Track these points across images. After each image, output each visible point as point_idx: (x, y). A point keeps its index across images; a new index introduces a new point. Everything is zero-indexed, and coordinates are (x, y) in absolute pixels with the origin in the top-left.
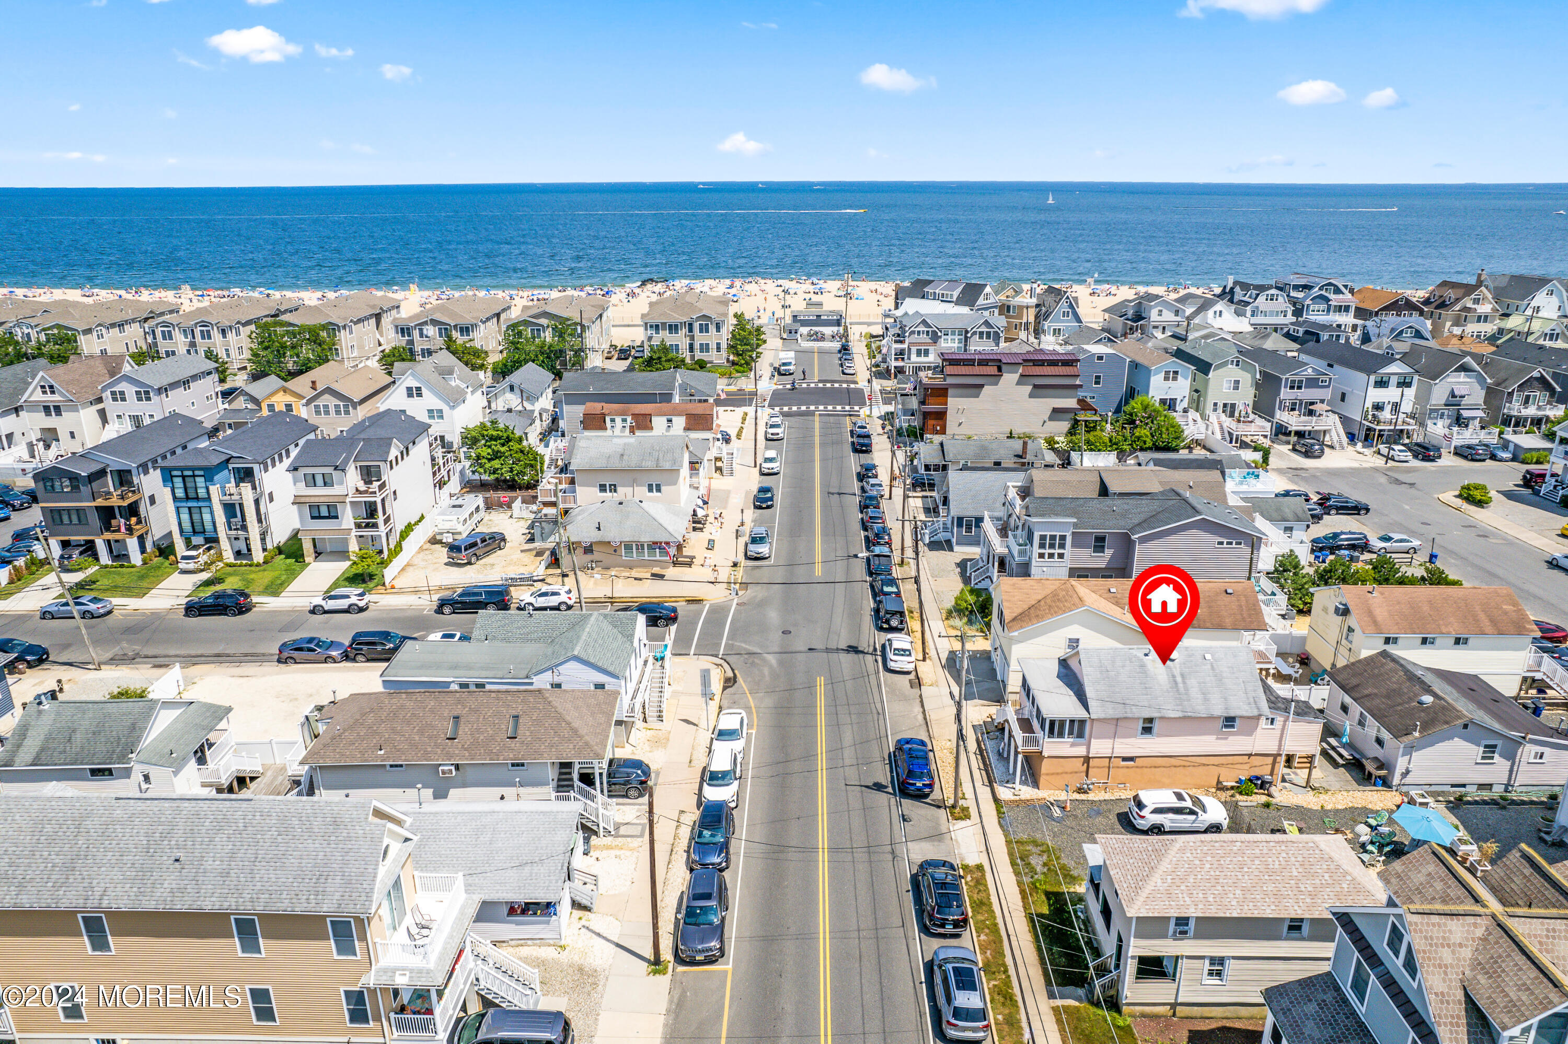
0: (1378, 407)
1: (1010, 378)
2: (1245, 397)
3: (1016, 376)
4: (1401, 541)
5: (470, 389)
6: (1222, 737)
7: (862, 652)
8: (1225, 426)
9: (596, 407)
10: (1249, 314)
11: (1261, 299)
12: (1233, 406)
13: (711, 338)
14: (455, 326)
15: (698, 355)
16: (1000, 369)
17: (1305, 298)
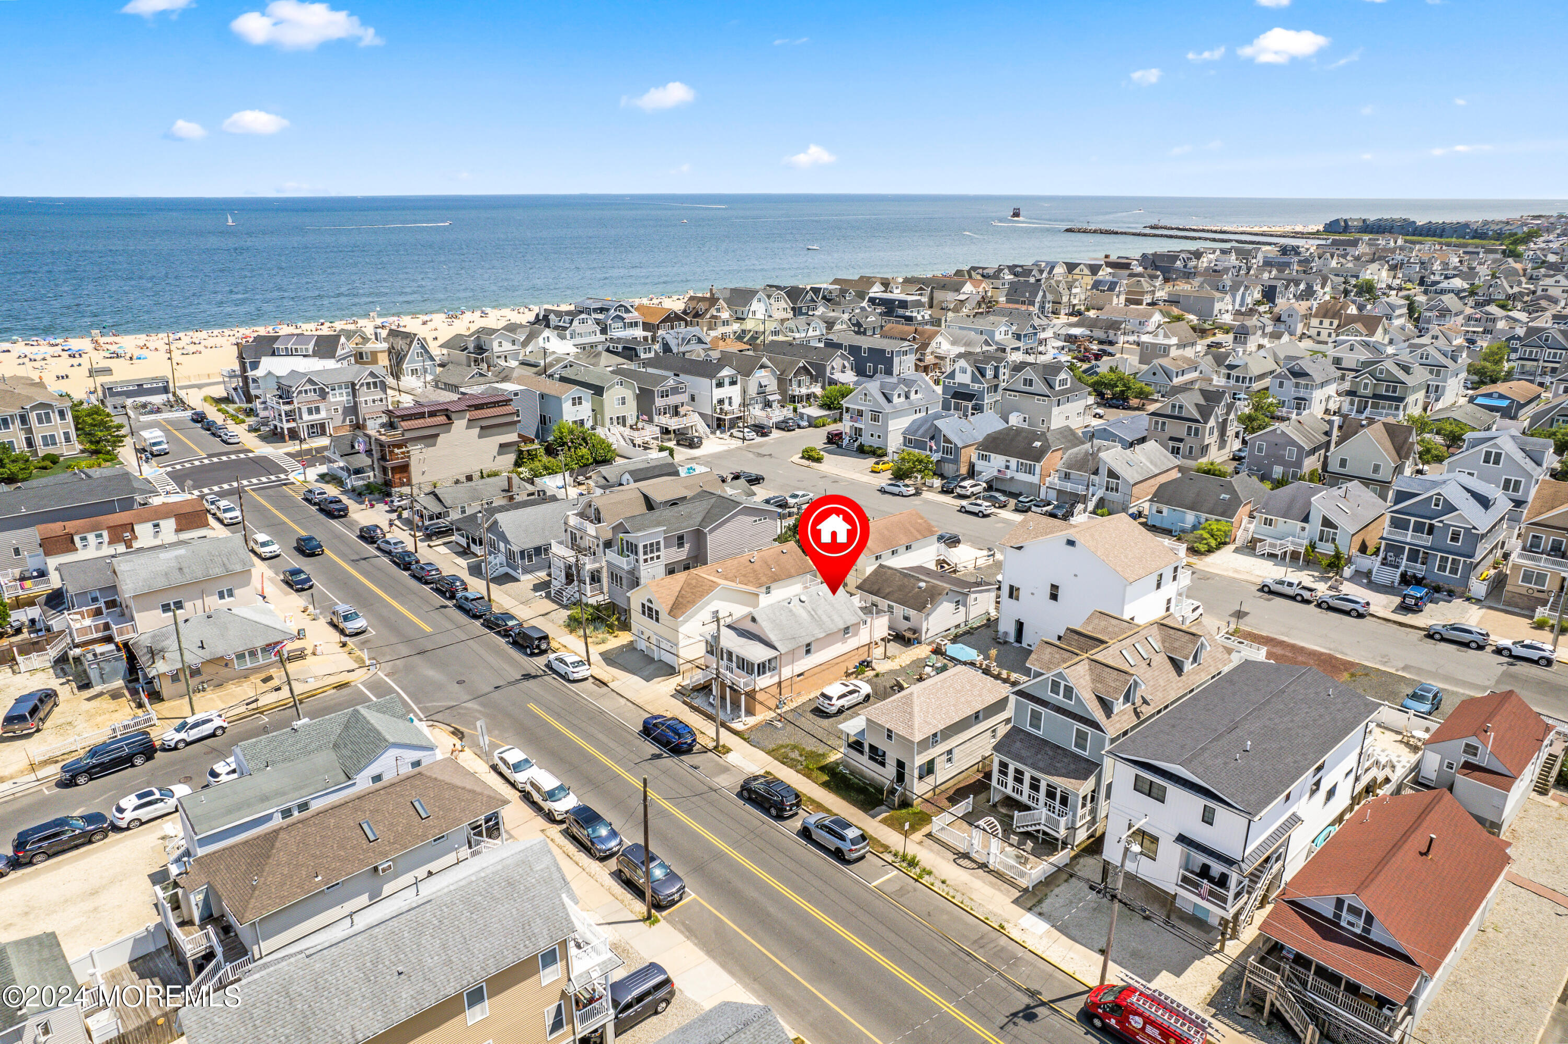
0: (721, 402)
1: (460, 424)
2: (631, 411)
3: (464, 422)
4: (804, 496)
6: (844, 640)
7: (535, 677)
8: (625, 435)
9: (56, 528)
10: (568, 337)
11: (576, 323)
12: (624, 417)
13: (56, 428)
15: (42, 450)
16: (449, 418)
17: (607, 318)
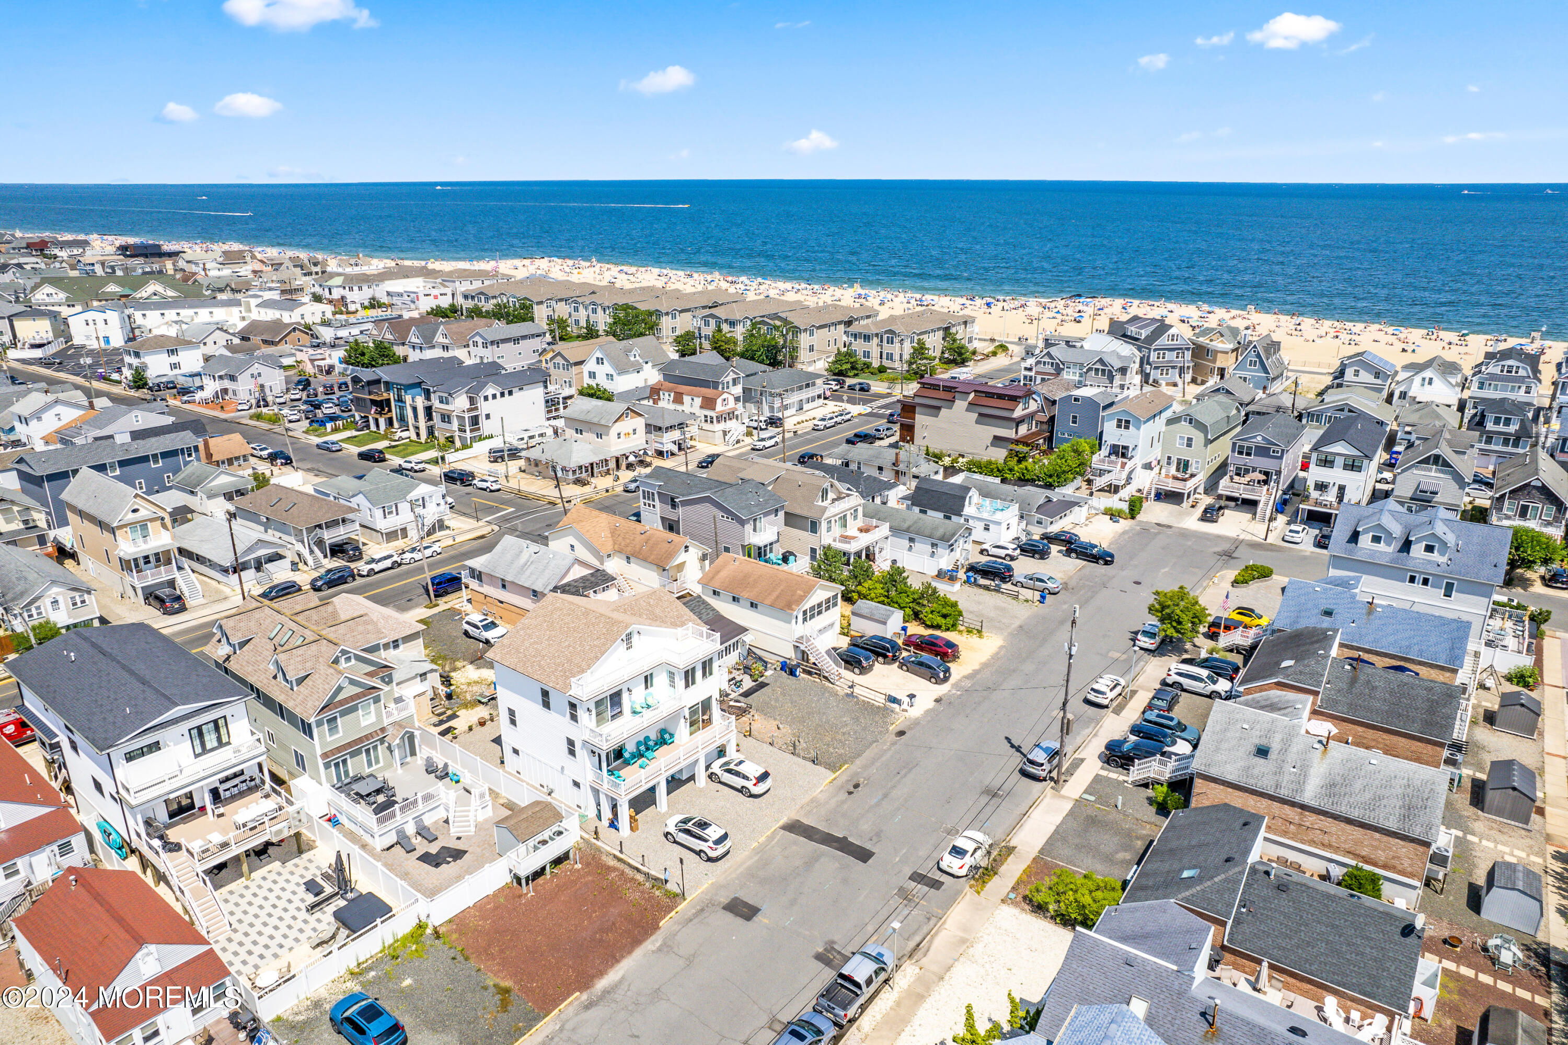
0: (1322, 487)
1: (961, 405)
3: (965, 404)
5: (650, 364)
6: (533, 602)
13: (895, 349)
14: (726, 321)
15: (886, 363)
16: (953, 396)
